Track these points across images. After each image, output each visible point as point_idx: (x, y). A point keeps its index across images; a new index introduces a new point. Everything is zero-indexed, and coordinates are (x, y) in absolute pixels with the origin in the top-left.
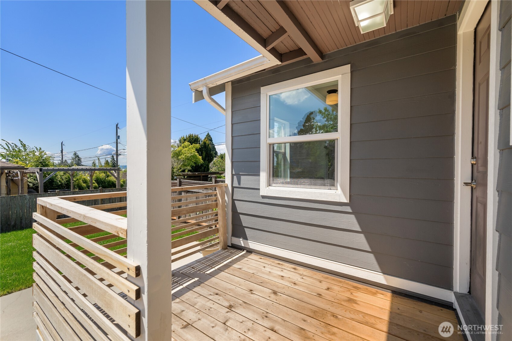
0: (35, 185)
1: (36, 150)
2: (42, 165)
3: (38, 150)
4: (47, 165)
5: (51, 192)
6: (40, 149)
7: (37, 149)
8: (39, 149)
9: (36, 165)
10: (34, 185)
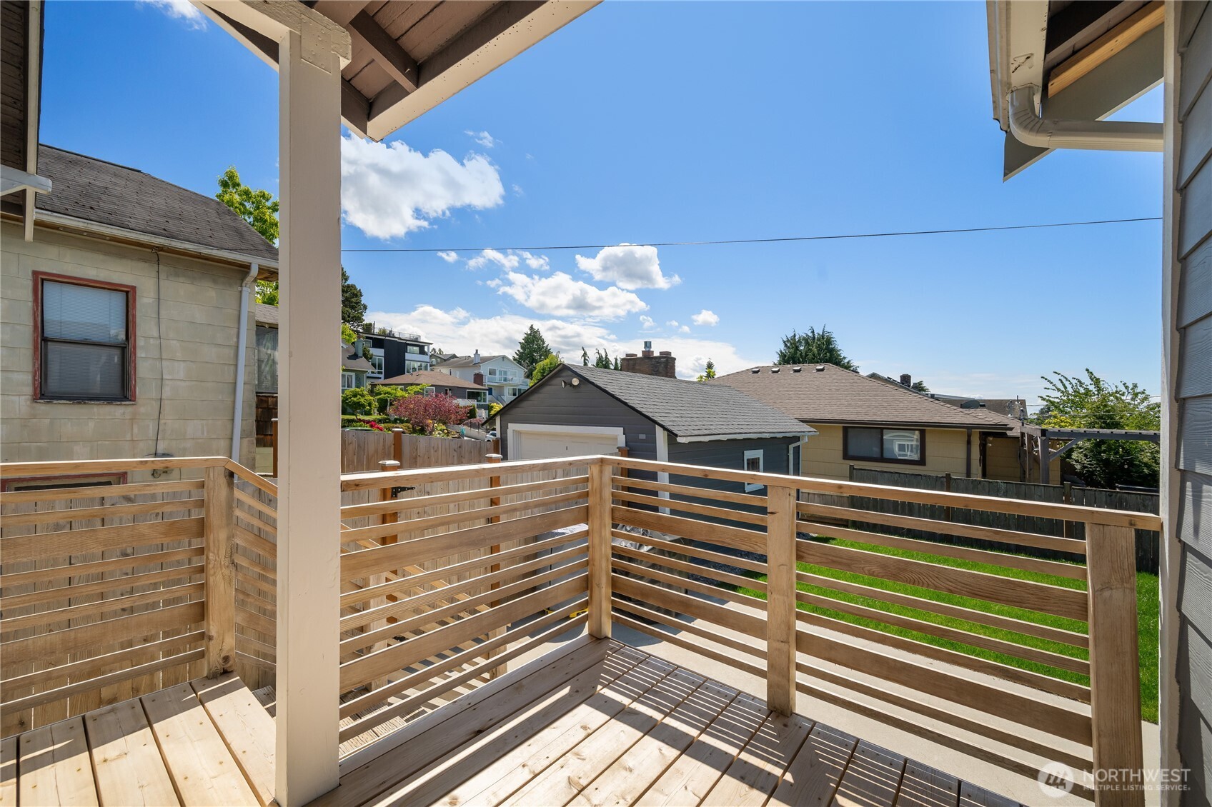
0: (1087, 467)
1: (1124, 390)
2: (1105, 422)
3: (1128, 390)
4: (1117, 425)
5: (1121, 488)
6: (1135, 386)
7: (1127, 387)
8: (1131, 386)
9: (1091, 423)
10: (1085, 467)
